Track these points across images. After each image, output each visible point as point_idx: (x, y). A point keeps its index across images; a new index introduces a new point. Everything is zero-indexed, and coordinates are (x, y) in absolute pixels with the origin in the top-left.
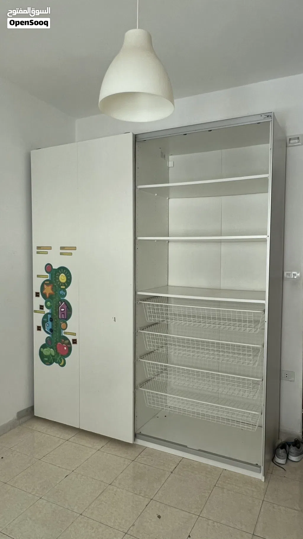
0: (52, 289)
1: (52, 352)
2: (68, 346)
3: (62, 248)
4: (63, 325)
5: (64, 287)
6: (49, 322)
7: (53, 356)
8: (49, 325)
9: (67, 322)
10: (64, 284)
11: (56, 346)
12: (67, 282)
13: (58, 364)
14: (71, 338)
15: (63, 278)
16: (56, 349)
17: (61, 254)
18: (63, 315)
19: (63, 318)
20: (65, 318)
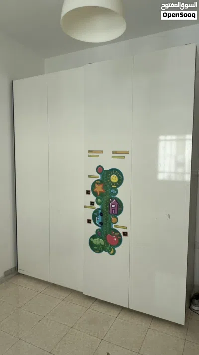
0: (103, 188)
1: (102, 242)
2: (119, 237)
3: (114, 152)
4: (114, 219)
5: (116, 186)
7: (102, 245)
8: (99, 219)
11: (106, 237)
12: (118, 182)
14: (121, 231)
15: (114, 178)
16: (106, 239)
17: (113, 157)
18: (114, 211)
20: (116, 213)
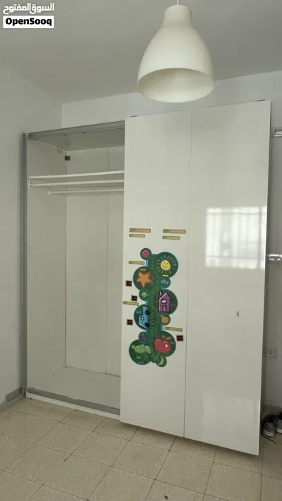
0: (150, 278)
1: (148, 349)
2: (171, 343)
3: (165, 231)
4: (164, 319)
5: (167, 276)
6: (145, 316)
7: (148, 354)
8: (144, 319)
9: (170, 315)
10: (167, 272)
11: (153, 343)
13: (155, 364)
14: (174, 334)
15: (165, 265)
16: (154, 346)
17: (164, 237)
18: (164, 308)
19: (164, 310)
20: (168, 310)
